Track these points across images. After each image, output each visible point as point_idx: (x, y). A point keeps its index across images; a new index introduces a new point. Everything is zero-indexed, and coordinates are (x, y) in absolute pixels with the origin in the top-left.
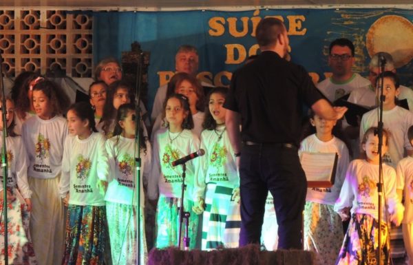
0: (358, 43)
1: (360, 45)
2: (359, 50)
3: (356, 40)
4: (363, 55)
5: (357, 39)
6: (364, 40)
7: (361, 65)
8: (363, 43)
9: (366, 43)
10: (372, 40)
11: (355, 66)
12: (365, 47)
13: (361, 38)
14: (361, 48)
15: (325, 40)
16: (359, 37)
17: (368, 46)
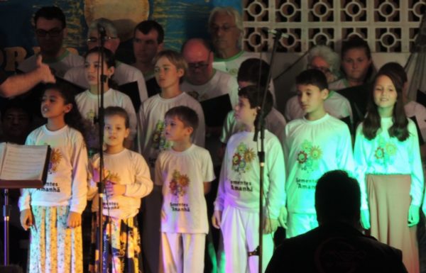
0: (74, 11)
1: (76, 14)
2: (76, 19)
3: (71, 8)
4: (80, 26)
5: (73, 6)
6: (82, 7)
7: (78, 38)
8: (80, 11)
9: (83, 11)
10: (91, 6)
11: (70, 39)
12: (83, 16)
13: (78, 4)
14: (77, 18)
15: (34, 6)
16: (75, 3)
17: (86, 15)
